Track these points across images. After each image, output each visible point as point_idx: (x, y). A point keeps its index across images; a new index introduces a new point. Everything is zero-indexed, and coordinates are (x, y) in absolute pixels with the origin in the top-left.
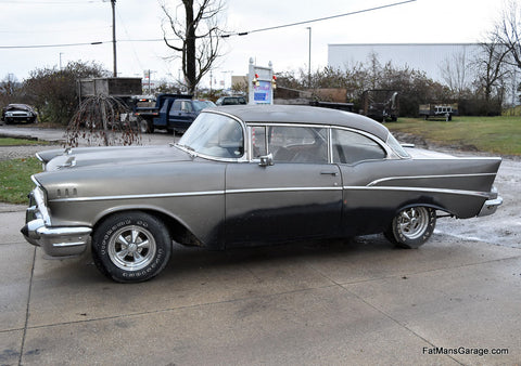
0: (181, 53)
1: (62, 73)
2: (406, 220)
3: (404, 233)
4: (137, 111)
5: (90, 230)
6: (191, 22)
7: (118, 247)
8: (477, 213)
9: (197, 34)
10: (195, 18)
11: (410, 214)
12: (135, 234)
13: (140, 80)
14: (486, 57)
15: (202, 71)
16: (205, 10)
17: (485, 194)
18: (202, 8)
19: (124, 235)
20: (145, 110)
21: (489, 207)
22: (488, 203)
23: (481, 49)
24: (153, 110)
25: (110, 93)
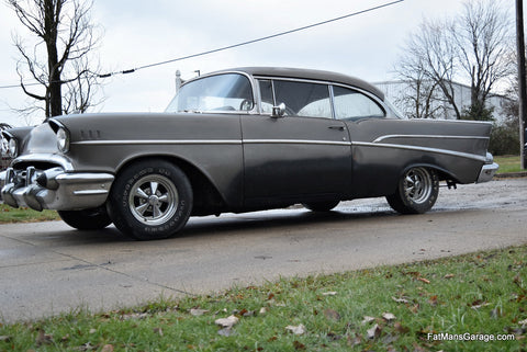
0: (44, 102)
2: (410, 184)
3: (409, 198)
5: (112, 176)
6: (55, 64)
7: (137, 201)
8: (476, 180)
9: (62, 78)
10: (59, 59)
11: (413, 178)
12: (154, 186)
14: (412, 92)
16: (71, 49)
18: (68, 47)
19: (143, 187)
21: (487, 172)
23: (405, 85)
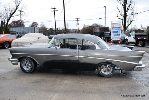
1: (90, 27)
4: (105, 36)
5: (18, 60)
8: (133, 70)
13: (108, 28)
15: (128, 25)
17: (136, 64)
19: (26, 62)
20: (107, 36)
21: (138, 68)
22: (137, 66)
24: (109, 36)
25: (100, 31)
